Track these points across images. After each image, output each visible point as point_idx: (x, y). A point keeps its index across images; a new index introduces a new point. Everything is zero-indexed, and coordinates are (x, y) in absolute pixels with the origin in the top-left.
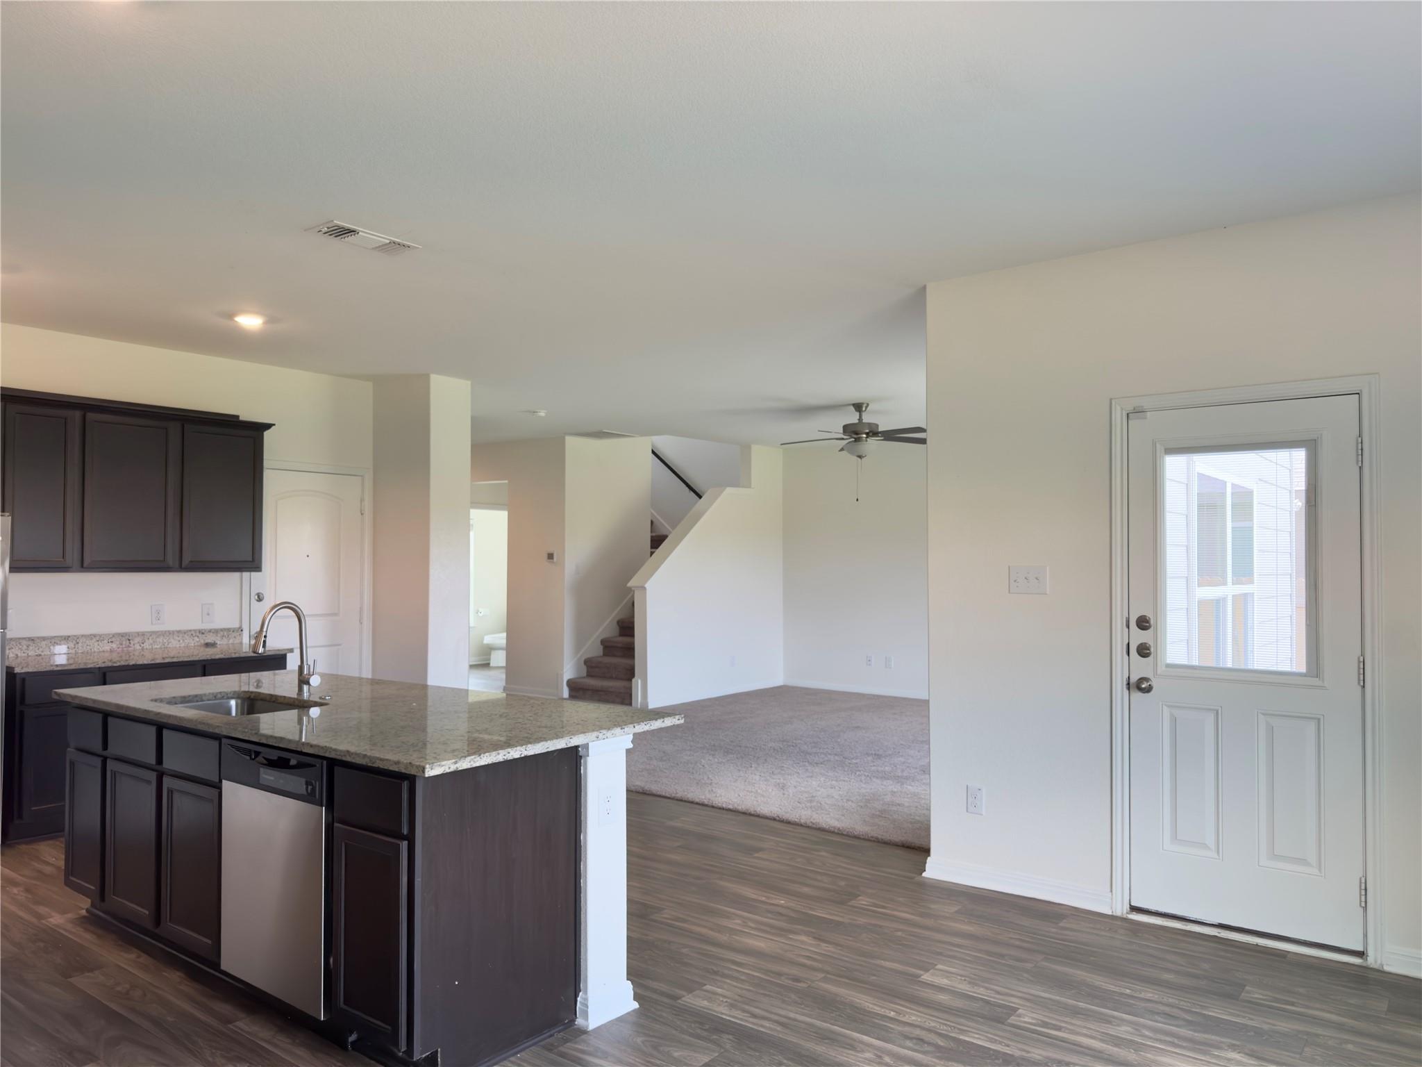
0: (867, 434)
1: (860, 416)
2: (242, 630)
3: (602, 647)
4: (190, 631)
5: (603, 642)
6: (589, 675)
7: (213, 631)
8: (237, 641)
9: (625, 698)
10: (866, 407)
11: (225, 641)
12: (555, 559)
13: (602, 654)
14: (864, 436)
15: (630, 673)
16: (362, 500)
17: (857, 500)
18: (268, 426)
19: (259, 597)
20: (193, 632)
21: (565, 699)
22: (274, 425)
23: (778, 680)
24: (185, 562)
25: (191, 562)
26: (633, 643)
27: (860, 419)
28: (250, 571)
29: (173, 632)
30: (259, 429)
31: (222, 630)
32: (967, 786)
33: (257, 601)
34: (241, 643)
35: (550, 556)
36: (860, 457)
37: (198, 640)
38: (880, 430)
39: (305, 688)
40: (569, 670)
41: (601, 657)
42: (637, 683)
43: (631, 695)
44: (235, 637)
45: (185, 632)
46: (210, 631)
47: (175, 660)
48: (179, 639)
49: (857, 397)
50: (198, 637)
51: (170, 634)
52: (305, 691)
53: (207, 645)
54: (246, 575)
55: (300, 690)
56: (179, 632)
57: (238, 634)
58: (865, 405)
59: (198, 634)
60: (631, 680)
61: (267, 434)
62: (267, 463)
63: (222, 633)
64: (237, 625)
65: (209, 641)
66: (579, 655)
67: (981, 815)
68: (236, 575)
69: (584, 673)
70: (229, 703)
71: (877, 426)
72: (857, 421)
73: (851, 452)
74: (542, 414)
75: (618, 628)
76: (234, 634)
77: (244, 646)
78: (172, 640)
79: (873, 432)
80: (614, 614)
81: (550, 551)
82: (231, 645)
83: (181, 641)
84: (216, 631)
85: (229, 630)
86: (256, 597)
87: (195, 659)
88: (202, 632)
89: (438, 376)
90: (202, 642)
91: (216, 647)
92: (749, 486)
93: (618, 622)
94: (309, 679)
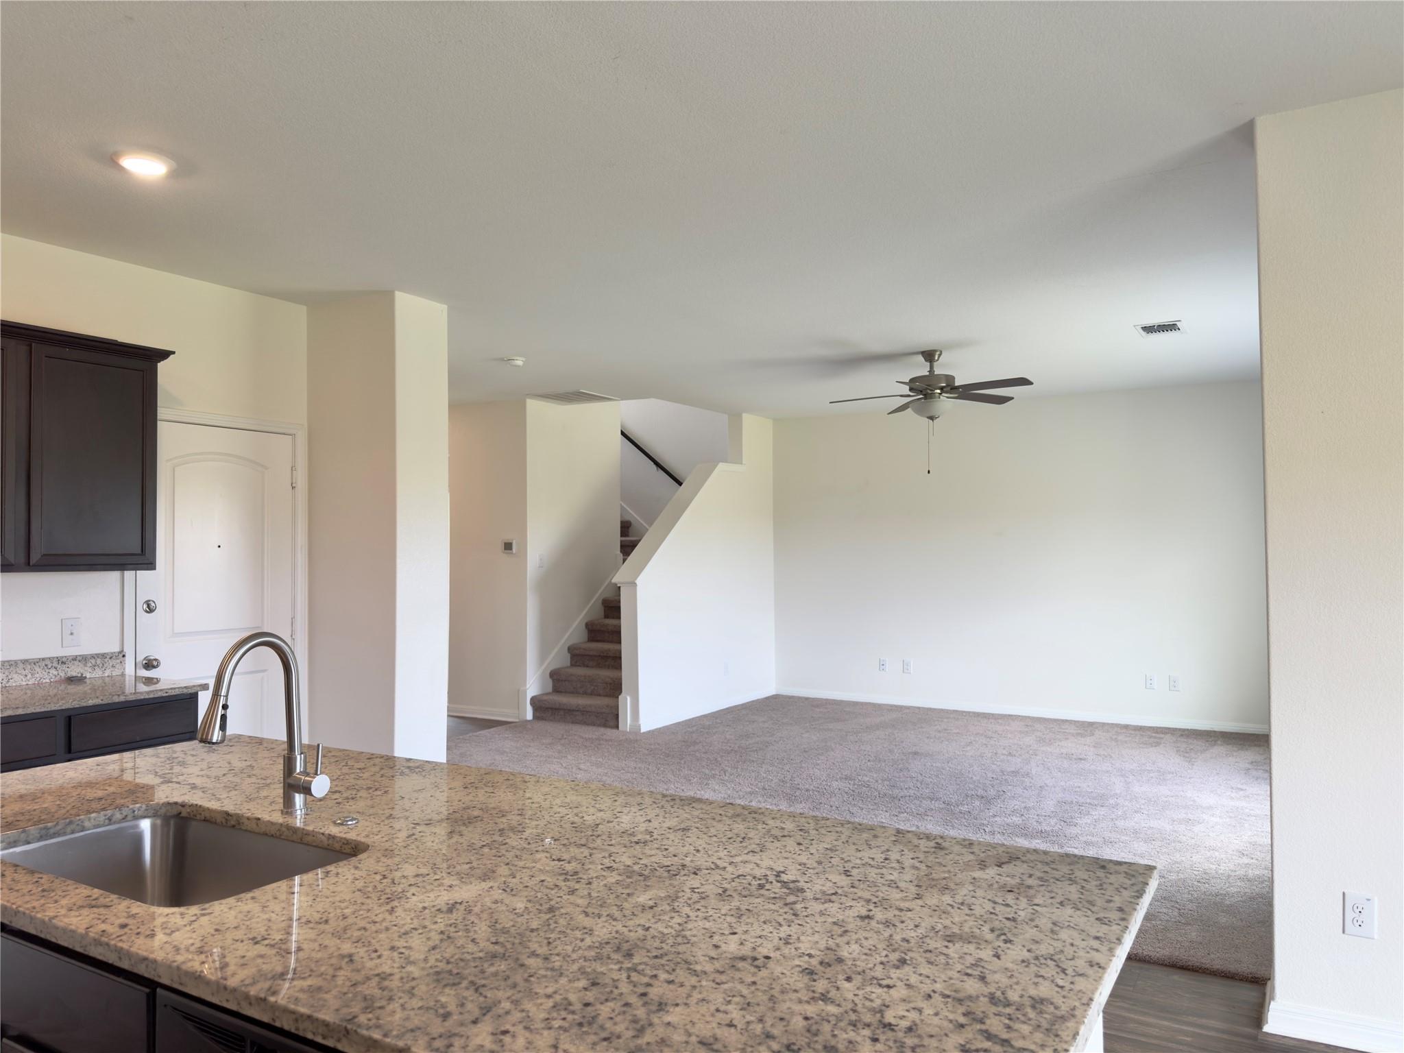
0: (942, 389)
1: (931, 367)
2: (124, 656)
3: (569, 656)
4: (43, 659)
5: (570, 649)
6: (556, 690)
7: (79, 658)
8: (116, 672)
9: (611, 719)
10: (940, 355)
11: (98, 673)
12: (514, 550)
13: (569, 664)
14: (939, 391)
15: (615, 688)
16: (293, 469)
17: (929, 472)
18: (164, 355)
19: (149, 606)
20: (48, 662)
21: (529, 721)
22: (174, 353)
23: (769, 690)
24: (35, 558)
25: (45, 555)
26: (620, 652)
27: (931, 370)
28: (136, 569)
29: (16, 662)
30: (153, 357)
31: (93, 657)
32: (1344, 893)
33: (146, 612)
34: (123, 675)
35: (508, 546)
36: (932, 418)
37: (56, 673)
38: (957, 384)
39: (299, 799)
40: (533, 685)
41: (567, 667)
42: (625, 701)
43: (617, 716)
44: (113, 666)
45: (36, 662)
46: (75, 659)
47: (20, 712)
48: (24, 673)
49: (927, 342)
50: (56, 668)
51: (11, 665)
52: (298, 807)
53: (71, 680)
54: (129, 575)
55: (288, 803)
56: (25, 662)
57: (118, 661)
58: (938, 353)
59: (55, 664)
60: (618, 697)
61: (162, 366)
62: (162, 412)
63: (93, 661)
64: (117, 649)
65: (74, 674)
66: (543, 667)
67: (1373, 939)
68: (115, 575)
69: (550, 689)
70: (137, 826)
71: (953, 378)
72: (928, 373)
73: (919, 411)
74: (519, 362)
75: (586, 631)
76: (111, 663)
77: (127, 678)
78: (15, 676)
79: (950, 387)
80: (581, 617)
81: (508, 538)
82: (107, 679)
83: (29, 676)
84: (84, 659)
85: (103, 656)
86: (145, 606)
87: (53, 709)
88: (61, 661)
89: (405, 294)
90: (62, 675)
91: (86, 683)
92: (739, 461)
93: (587, 625)
94: (310, 783)
